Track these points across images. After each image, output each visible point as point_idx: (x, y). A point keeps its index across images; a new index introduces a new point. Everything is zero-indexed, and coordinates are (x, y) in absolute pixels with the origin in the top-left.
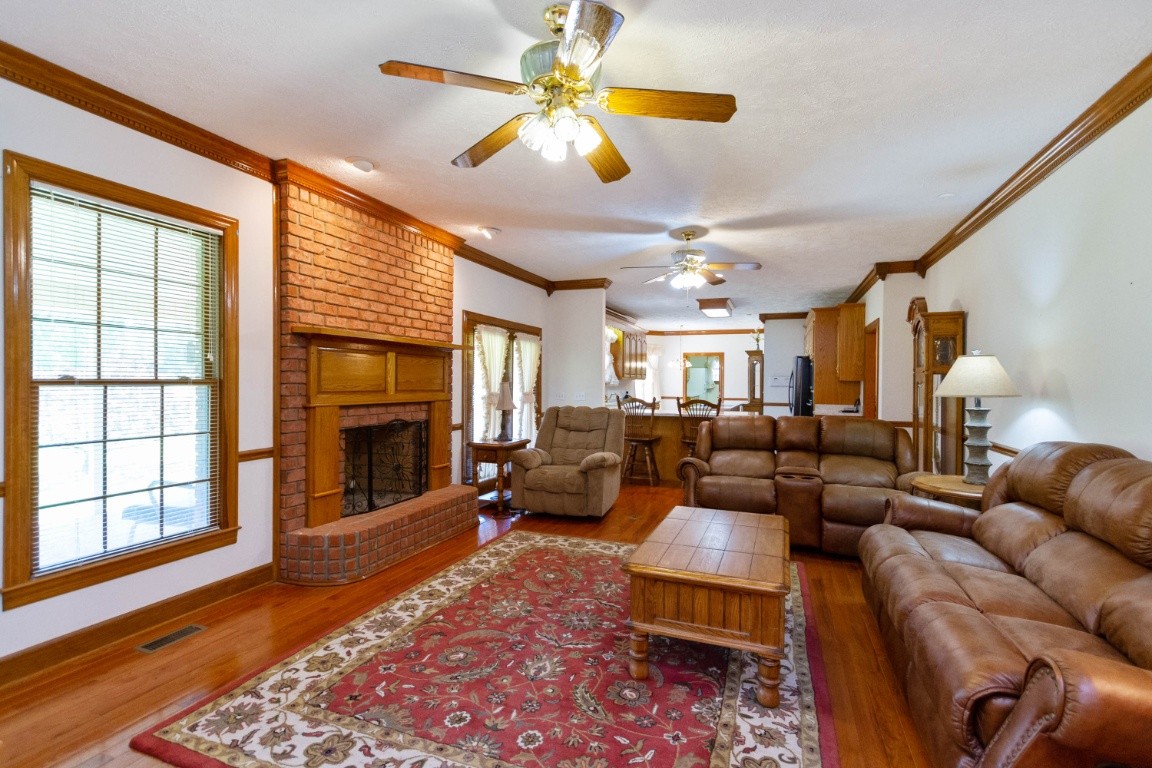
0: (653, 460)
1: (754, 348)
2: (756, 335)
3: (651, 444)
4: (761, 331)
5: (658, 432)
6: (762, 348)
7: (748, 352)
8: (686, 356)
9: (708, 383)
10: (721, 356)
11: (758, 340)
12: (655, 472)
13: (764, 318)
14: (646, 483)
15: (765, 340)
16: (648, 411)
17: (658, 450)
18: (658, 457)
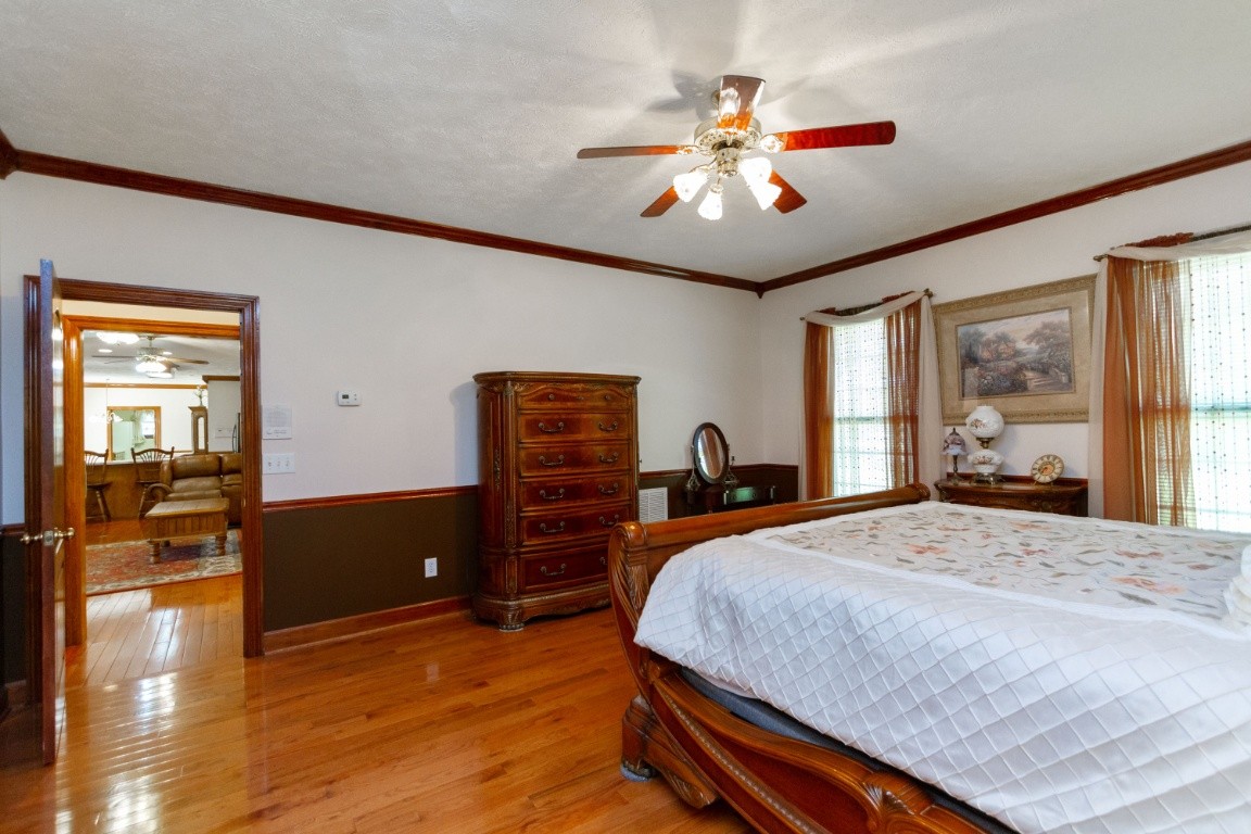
0: (104, 502)
1: (197, 404)
2: (197, 391)
3: (102, 488)
4: (203, 387)
5: (109, 479)
6: (206, 404)
7: (191, 408)
8: (111, 410)
9: (136, 437)
10: (157, 410)
11: (200, 397)
12: (107, 513)
13: (207, 379)
14: (101, 521)
15: (209, 396)
16: (101, 460)
17: (109, 495)
18: (108, 499)
